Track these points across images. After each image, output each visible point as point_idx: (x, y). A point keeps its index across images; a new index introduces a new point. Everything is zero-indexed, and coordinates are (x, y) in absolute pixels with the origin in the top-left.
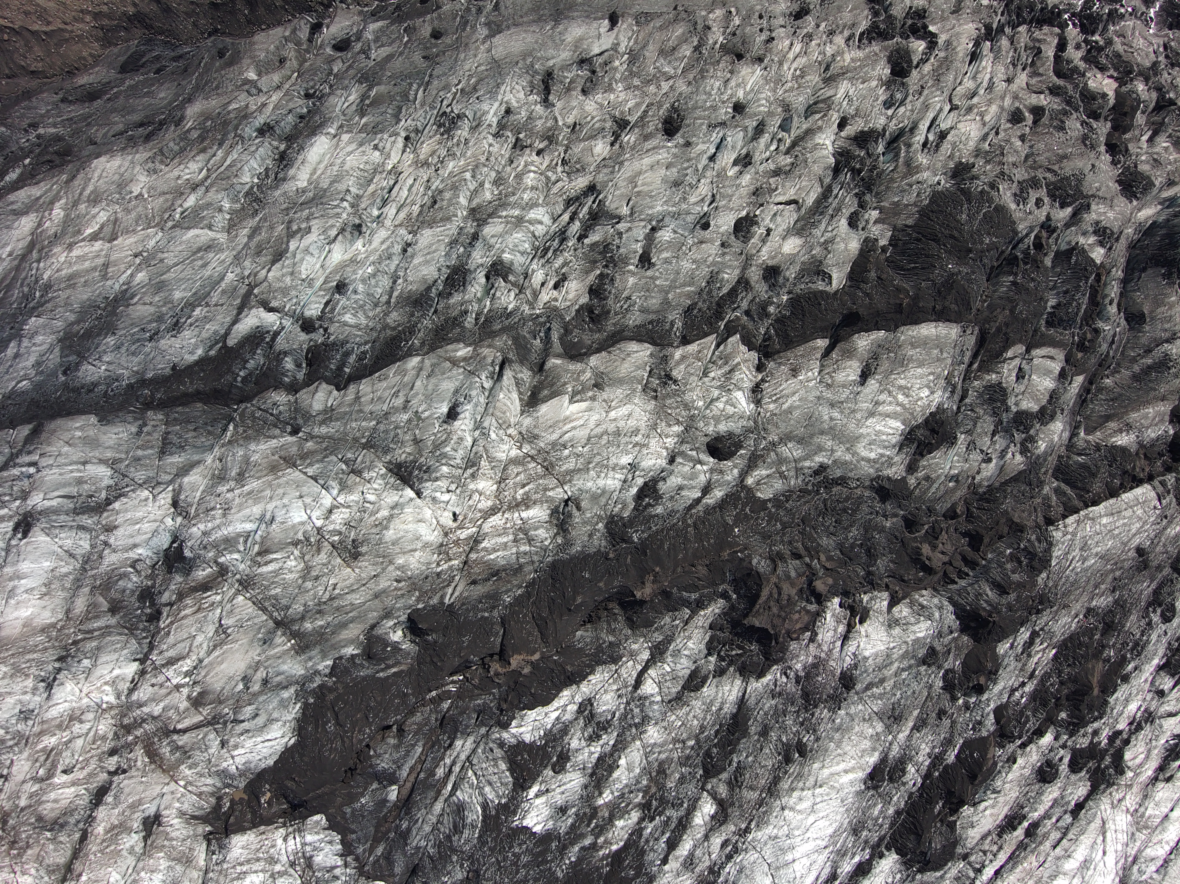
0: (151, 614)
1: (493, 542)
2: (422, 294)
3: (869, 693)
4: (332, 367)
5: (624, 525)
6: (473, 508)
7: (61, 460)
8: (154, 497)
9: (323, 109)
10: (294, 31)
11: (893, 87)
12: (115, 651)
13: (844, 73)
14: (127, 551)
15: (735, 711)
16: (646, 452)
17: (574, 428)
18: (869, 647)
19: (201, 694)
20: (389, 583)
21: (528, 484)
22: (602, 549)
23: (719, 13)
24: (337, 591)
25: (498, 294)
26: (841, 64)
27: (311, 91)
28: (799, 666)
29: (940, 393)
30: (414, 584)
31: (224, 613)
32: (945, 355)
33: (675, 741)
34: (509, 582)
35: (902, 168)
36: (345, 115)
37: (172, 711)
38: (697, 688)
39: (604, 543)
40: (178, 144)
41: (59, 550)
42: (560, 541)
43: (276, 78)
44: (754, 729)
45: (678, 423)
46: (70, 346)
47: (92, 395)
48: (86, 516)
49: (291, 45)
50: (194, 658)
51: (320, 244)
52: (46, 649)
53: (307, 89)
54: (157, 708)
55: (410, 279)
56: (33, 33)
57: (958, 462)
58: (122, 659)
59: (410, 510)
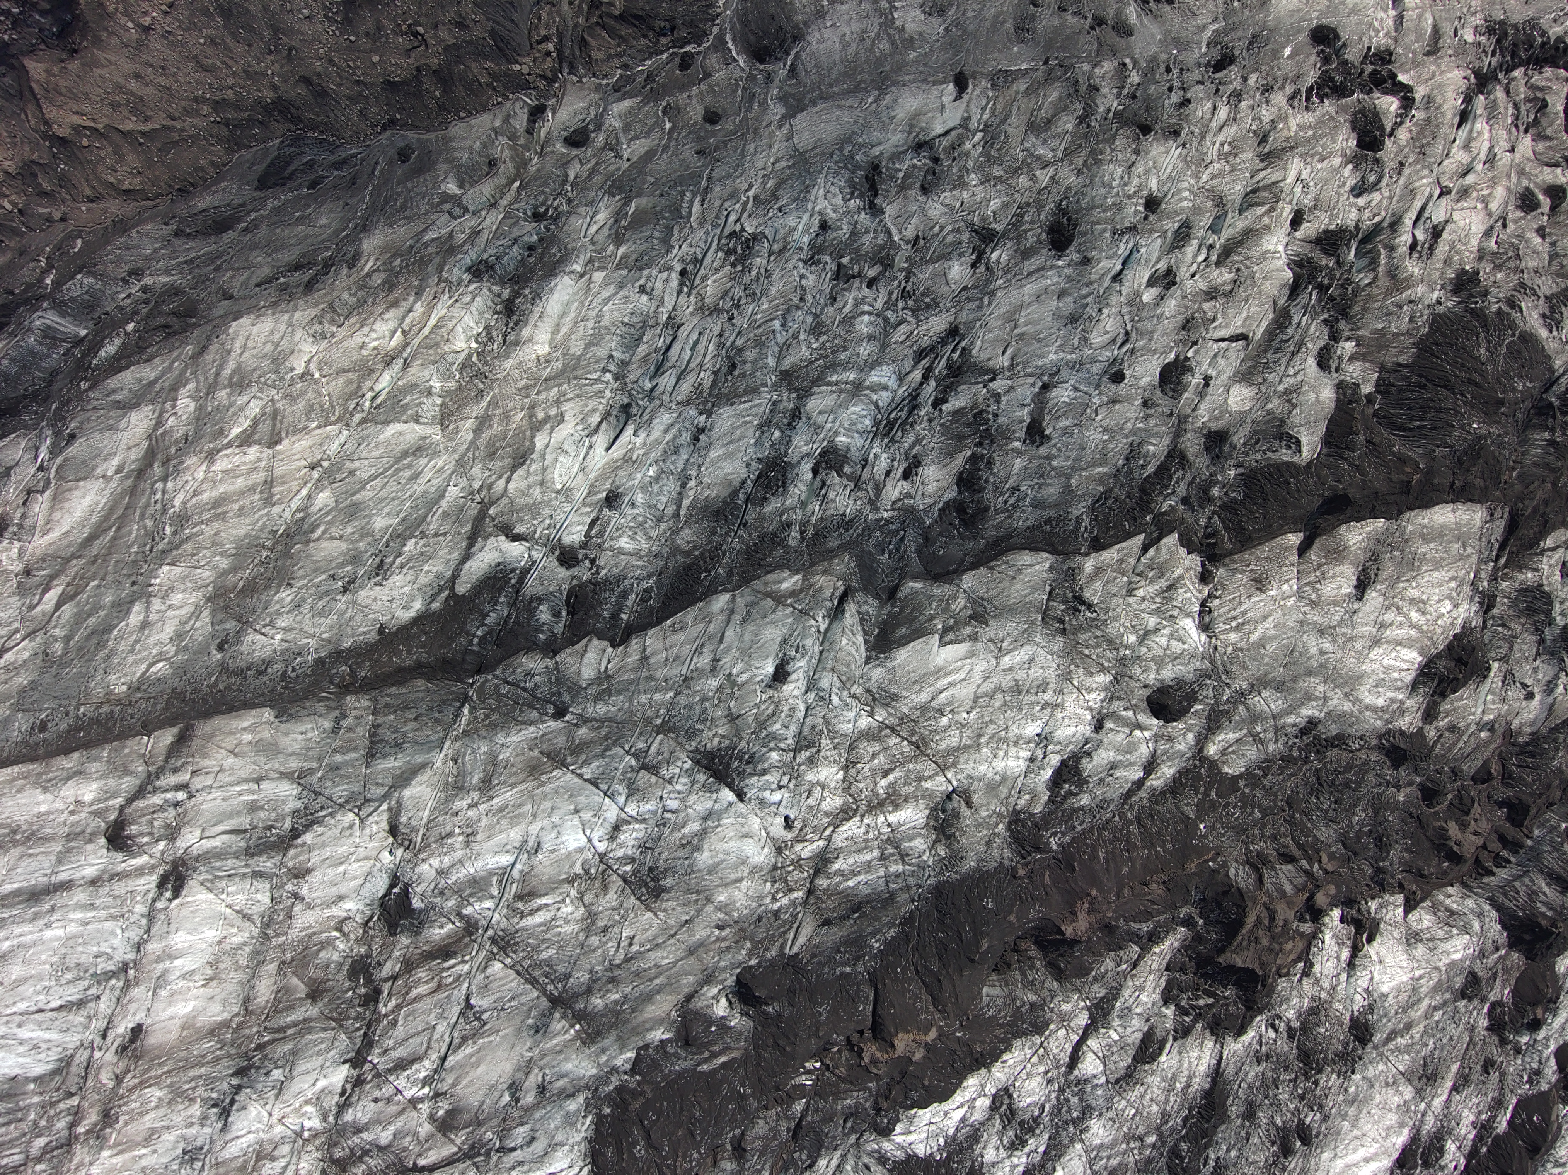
0: (366, 995)
1: (851, 861)
2: (725, 502)
3: (1391, 1046)
4: (606, 614)
5: (1036, 825)
6: (815, 810)
7: (223, 778)
8: (362, 821)
9: (562, 235)
10: (507, 119)
11: (1364, 166)
12: (318, 1054)
13: (1292, 148)
14: (328, 906)
15: (1207, 1086)
16: (1060, 715)
17: (952, 684)
18: (1386, 978)
19: (452, 1113)
20: (708, 931)
21: (892, 770)
22: (1006, 862)
23: (1108, 66)
24: (635, 948)
25: (831, 495)
26: (1285, 133)
27: (542, 210)
28: (1291, 1014)
29: (1465, 605)
30: (742, 930)
31: (474, 988)
32: (1469, 550)
33: (1129, 1138)
34: (876, 919)
35: (1384, 281)
36: (594, 244)
37: (408, 1139)
38: (1154, 1058)
39: (1007, 853)
40: (355, 294)
41: (228, 910)
42: (942, 853)
43: (486, 189)
44: (1234, 1110)
45: (1103, 669)
46: (226, 608)
47: (264, 678)
48: (264, 858)
49: (503, 140)
50: (434, 1056)
51: (577, 437)
52: (217, 1059)
53: (536, 207)
54: (384, 1135)
55: (705, 480)
56: (124, 134)
57: (1494, 703)
58: (328, 1064)
59: (729, 821)
